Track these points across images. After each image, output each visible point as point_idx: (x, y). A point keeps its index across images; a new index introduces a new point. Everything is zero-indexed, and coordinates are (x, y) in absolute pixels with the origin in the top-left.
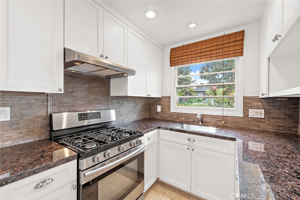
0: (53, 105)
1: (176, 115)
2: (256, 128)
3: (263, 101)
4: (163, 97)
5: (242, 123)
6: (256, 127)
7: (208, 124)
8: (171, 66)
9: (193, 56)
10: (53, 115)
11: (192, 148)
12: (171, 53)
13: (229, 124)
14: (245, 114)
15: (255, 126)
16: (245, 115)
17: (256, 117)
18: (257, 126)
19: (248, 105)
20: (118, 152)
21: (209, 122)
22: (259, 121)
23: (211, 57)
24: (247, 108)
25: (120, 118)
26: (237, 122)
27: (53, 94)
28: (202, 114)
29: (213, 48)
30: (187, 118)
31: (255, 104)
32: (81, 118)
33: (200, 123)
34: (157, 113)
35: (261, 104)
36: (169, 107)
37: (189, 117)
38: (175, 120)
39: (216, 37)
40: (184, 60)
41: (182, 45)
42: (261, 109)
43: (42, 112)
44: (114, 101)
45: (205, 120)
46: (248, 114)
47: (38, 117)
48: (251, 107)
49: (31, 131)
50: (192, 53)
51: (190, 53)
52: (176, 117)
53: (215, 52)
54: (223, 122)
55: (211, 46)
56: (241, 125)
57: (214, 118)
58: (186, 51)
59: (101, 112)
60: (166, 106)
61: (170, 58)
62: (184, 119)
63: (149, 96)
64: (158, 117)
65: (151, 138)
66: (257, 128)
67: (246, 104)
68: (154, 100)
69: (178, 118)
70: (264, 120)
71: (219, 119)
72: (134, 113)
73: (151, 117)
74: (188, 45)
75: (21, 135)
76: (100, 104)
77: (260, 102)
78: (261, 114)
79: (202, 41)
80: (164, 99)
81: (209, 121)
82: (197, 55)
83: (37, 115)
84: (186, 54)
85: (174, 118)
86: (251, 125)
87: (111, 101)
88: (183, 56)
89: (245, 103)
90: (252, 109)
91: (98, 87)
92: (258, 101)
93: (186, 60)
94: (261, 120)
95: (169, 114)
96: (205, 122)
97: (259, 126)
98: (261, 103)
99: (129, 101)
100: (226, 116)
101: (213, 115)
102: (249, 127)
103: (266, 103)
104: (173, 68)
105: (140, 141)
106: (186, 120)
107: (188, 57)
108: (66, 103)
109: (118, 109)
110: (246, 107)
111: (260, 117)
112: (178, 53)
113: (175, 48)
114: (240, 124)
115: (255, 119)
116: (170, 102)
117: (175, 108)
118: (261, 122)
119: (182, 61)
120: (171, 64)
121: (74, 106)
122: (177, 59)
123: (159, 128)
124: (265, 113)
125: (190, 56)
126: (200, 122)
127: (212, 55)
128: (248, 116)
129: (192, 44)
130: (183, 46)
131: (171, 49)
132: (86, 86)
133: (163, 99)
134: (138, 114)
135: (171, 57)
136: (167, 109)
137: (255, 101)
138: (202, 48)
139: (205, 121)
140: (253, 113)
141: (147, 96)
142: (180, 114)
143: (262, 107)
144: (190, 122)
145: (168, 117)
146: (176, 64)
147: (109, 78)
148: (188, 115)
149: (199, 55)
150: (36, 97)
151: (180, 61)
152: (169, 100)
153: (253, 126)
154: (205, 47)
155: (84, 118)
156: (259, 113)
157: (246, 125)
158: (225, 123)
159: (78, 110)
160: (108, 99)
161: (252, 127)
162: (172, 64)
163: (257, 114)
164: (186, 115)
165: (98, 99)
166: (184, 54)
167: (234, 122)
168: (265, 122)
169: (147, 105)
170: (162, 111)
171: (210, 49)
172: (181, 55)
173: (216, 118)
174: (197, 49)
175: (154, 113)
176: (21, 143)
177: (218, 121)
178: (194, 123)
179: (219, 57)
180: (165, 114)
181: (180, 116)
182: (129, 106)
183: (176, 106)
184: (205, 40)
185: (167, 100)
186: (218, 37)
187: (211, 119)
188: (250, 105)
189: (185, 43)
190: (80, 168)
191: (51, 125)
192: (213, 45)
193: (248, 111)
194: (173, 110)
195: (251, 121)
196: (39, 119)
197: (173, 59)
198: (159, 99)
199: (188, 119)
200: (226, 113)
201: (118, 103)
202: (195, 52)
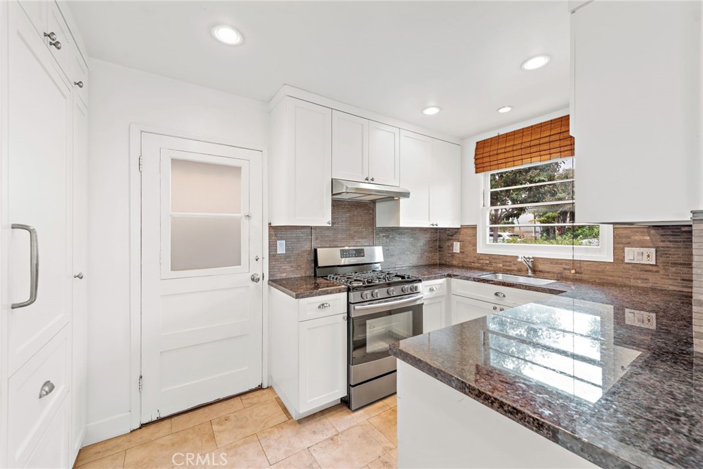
0: (317, 239)
1: (487, 258)
2: (640, 283)
3: (653, 232)
4: (463, 227)
5: (612, 274)
6: (639, 281)
7: (546, 275)
8: (476, 172)
9: (516, 153)
10: (318, 250)
11: (501, 307)
12: (477, 149)
13: (586, 276)
14: (616, 257)
15: (638, 279)
16: (618, 259)
17: (638, 262)
18: (642, 279)
19: (624, 240)
20: (386, 296)
21: (549, 272)
22: (646, 271)
23: (550, 154)
24: (622, 246)
25: (390, 259)
26: (603, 271)
27: (316, 227)
28: (534, 256)
29: (553, 138)
30: (508, 264)
31: (637, 237)
32: (343, 255)
33: (530, 273)
34: (453, 255)
35: (648, 238)
36: (475, 245)
37: (510, 262)
38: (485, 267)
39: (559, 118)
40: (499, 162)
41: (497, 135)
42: (648, 247)
43: (307, 247)
44: (381, 235)
45: (541, 267)
46: (624, 257)
47: (304, 252)
48: (629, 243)
49: (299, 266)
50: (515, 148)
51: (510, 149)
52: (488, 262)
53: (557, 144)
54: (573, 271)
55: (549, 134)
56: (611, 278)
57: (557, 263)
58: (504, 146)
59: (365, 248)
60: (470, 242)
61: (476, 159)
62: (501, 265)
63: (435, 226)
64: (455, 263)
65: (435, 289)
66: (642, 283)
67: (620, 237)
68: (448, 232)
69: (490, 263)
70: (655, 269)
71: (566, 267)
72: (412, 253)
73: (443, 262)
74: (507, 135)
75: (292, 269)
76: (362, 238)
77: (646, 234)
78: (648, 256)
79: (532, 126)
80: (465, 230)
81: (547, 270)
82: (524, 151)
83: (303, 249)
84: (503, 151)
85: (483, 263)
86: (630, 278)
87: (377, 234)
88: (497, 154)
89: (617, 237)
90: (632, 247)
91: (361, 216)
92: (642, 232)
93: (503, 161)
94: (651, 268)
95: (475, 257)
96: (541, 271)
97: (646, 279)
98: (649, 236)
99: (404, 234)
100: (580, 261)
101: (556, 259)
102: (627, 282)
103: (658, 237)
104: (481, 175)
105: (416, 288)
106: (505, 268)
107: (507, 155)
108: (328, 236)
109: (386, 246)
110: (618, 243)
111: (647, 263)
112: (488, 149)
113: (484, 140)
114: (607, 276)
115: (638, 266)
116: (475, 236)
117: (485, 245)
118: (650, 271)
119: (496, 162)
120: (476, 168)
121: (334, 241)
122: (487, 159)
123: (449, 276)
124: (656, 256)
125: (510, 154)
126: (530, 271)
127: (552, 151)
128: (623, 260)
129: (514, 133)
130: (499, 136)
131: (477, 143)
132: (347, 215)
133: (462, 230)
134: (420, 255)
135: (477, 157)
136: (470, 248)
137: (637, 232)
138: (533, 138)
139: (540, 269)
140: (632, 255)
141: (432, 226)
142: (494, 257)
143: (651, 244)
144: (513, 270)
145: (473, 262)
146: (485, 169)
147: (374, 202)
148: (509, 259)
149: (528, 151)
150: (302, 230)
151: (492, 163)
152: (474, 232)
153: (634, 279)
154: (539, 136)
155: (346, 255)
156: (645, 255)
157: (619, 277)
158: (576, 273)
159: (339, 245)
160: (373, 232)
161: (633, 282)
162: (479, 168)
163: (641, 257)
164: (504, 259)
165: (361, 232)
166: (499, 151)
167: (597, 271)
168: (657, 272)
169: (436, 240)
170: (462, 252)
171: (547, 139)
172: (495, 152)
173: (561, 264)
174: (524, 140)
175: (448, 255)
176: (292, 276)
177: (565, 269)
178: (520, 272)
179: (566, 153)
180: (467, 256)
181: (493, 261)
182: (404, 241)
183: (488, 242)
184: (538, 124)
185: (470, 232)
186: (562, 118)
187: (552, 265)
188: (628, 240)
189: (503, 131)
190: (350, 301)
191: (316, 260)
192: (552, 133)
193: (624, 252)
194: (481, 249)
195: (629, 269)
196: (305, 254)
197: (480, 161)
198: (457, 230)
199: (509, 266)
200: (579, 254)
201: (387, 237)
202: (519, 147)
